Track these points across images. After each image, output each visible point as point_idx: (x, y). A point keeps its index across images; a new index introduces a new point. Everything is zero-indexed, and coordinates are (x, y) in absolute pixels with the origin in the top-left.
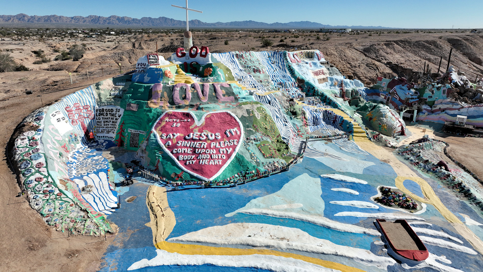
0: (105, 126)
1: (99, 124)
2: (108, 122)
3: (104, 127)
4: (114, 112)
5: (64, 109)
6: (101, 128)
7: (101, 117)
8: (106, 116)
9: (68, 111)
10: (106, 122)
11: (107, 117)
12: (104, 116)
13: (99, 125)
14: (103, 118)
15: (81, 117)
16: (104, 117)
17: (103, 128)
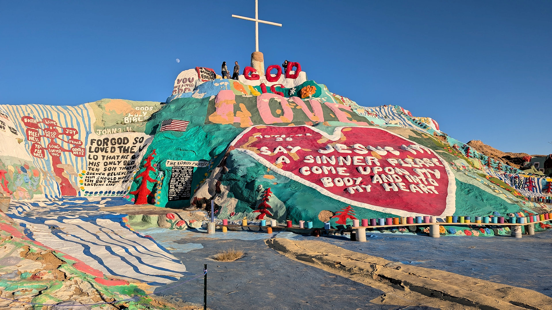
0: (107, 172)
1: (93, 167)
2: (115, 164)
3: (104, 174)
4: (130, 145)
5: (20, 120)
6: (98, 175)
7: (100, 154)
8: (111, 152)
9: (26, 124)
10: (111, 163)
11: (112, 155)
12: (106, 152)
13: (93, 170)
14: (103, 157)
15: (56, 147)
16: (106, 155)
17: (102, 176)
